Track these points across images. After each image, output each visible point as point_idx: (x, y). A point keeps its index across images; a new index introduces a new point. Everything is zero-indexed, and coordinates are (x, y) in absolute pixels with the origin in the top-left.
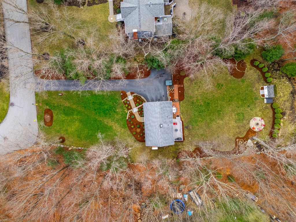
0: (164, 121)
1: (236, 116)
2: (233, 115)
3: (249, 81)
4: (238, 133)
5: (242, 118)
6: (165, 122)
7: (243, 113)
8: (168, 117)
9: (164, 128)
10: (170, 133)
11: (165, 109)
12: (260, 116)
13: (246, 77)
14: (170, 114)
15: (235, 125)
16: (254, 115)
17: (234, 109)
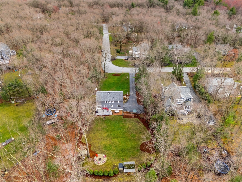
0: (112, 96)
1: (109, 145)
2: (110, 143)
3: (138, 155)
4: (95, 146)
5: (107, 149)
6: (110, 96)
7: (111, 150)
8: (113, 98)
9: (107, 95)
10: (103, 99)
11: (119, 96)
12: (107, 161)
13: (141, 153)
14: (115, 99)
15: (102, 144)
16: (108, 157)
17: (115, 144)
